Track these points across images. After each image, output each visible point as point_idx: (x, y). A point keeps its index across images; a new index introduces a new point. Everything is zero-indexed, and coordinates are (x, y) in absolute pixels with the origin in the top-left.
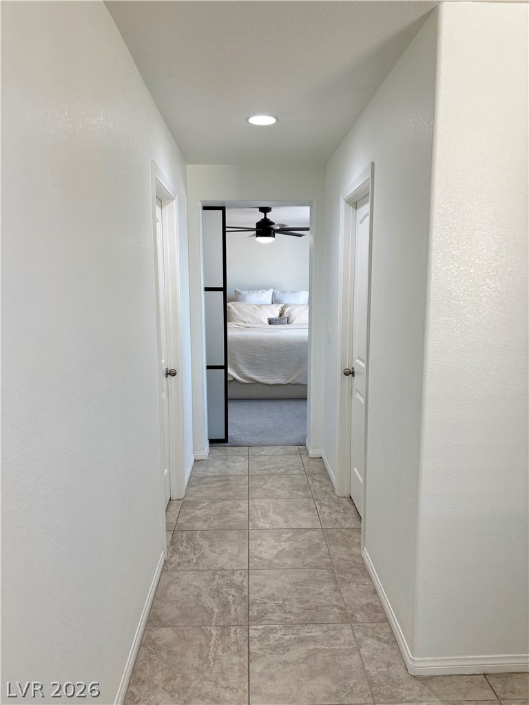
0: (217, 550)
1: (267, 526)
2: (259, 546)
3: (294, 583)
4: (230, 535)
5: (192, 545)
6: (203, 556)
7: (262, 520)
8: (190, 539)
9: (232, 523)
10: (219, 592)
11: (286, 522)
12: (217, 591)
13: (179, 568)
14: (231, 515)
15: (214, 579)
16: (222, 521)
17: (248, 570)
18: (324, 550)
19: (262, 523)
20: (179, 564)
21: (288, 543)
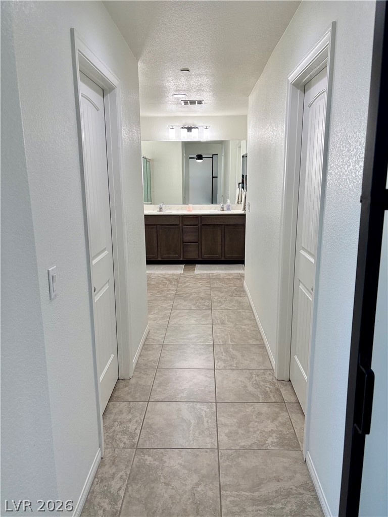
0: (240, 383)
1: (199, 405)
2: (207, 386)
3: (186, 361)
4: (233, 398)
5: (261, 388)
6: (250, 379)
7: (203, 414)
8: (265, 393)
9: (232, 410)
10: (232, 357)
11: (179, 410)
12: (233, 358)
13: (262, 371)
14: (235, 420)
15: (237, 364)
16: (242, 413)
17: (215, 369)
18: (157, 382)
19: (204, 409)
20: (264, 374)
21: (183, 388)
